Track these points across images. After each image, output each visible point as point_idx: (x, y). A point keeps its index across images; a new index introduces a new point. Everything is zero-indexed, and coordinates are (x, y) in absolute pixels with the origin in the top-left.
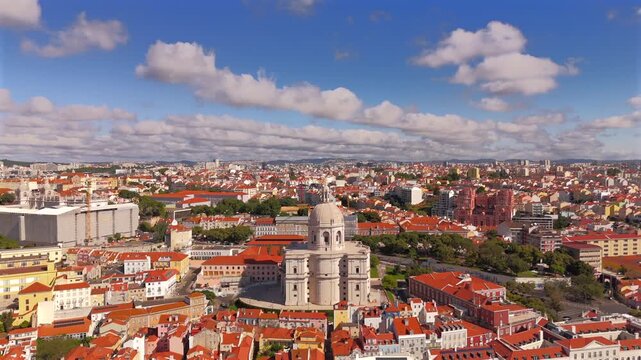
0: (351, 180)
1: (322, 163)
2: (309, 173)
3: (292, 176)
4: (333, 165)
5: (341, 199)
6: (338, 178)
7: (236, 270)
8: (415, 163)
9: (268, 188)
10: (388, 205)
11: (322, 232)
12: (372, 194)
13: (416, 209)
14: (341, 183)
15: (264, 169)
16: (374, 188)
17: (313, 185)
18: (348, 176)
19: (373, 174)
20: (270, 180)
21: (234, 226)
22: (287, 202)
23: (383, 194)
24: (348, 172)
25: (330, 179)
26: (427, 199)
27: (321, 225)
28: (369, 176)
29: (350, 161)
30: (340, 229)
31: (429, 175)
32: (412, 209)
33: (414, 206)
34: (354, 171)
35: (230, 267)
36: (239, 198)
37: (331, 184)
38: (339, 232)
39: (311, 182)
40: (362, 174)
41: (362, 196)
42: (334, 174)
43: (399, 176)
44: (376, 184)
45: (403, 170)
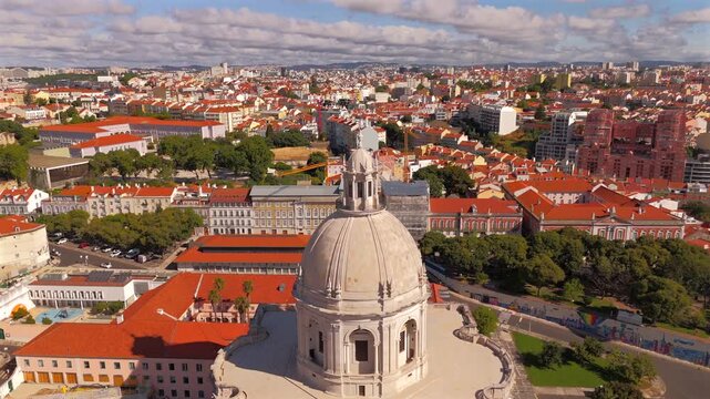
0: (398, 93)
1: (356, 69)
2: (340, 81)
3: (314, 89)
4: (370, 70)
5: (385, 128)
6: (379, 90)
7: (110, 370)
8: (477, 67)
9: (273, 108)
10: (464, 138)
11: (344, 331)
12: (433, 117)
13: (508, 143)
14: (383, 98)
15: (283, 75)
16: (434, 106)
17: (342, 102)
18: (392, 86)
19: (427, 83)
20: (282, 93)
21: (159, 209)
22: (291, 139)
23: (449, 116)
24: (391, 80)
25: (367, 92)
26: (524, 126)
27: (342, 308)
28: (421, 87)
29: (389, 65)
30: (413, 313)
31: (499, 83)
32: (501, 143)
33: (504, 138)
34: (399, 79)
35: (94, 363)
36: (205, 133)
37: (368, 99)
38: (411, 324)
39: (339, 96)
40: (411, 84)
41: (417, 120)
42: (373, 83)
43: (464, 85)
44: (433, 99)
45: (465, 76)
